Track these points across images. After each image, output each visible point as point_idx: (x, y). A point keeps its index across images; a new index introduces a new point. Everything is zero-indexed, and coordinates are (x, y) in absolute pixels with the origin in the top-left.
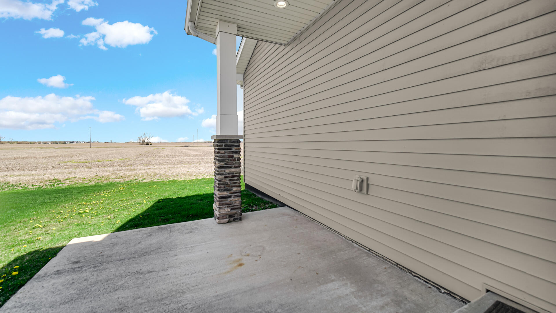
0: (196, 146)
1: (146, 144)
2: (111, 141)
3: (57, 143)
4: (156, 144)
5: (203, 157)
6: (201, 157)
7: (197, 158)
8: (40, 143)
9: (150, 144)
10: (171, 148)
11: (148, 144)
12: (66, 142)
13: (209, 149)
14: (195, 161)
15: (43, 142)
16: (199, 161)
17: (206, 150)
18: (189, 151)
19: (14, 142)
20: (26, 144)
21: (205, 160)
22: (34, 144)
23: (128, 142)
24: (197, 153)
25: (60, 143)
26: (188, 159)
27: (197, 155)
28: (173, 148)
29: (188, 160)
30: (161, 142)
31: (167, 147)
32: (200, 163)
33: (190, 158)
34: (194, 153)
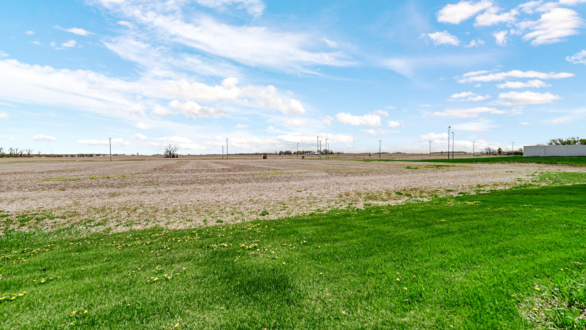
0: (226, 159)
1: (172, 157)
2: (138, 154)
3: (84, 156)
4: (182, 156)
5: (230, 173)
6: (227, 173)
7: (223, 173)
8: (67, 156)
9: (176, 156)
10: (198, 161)
11: (174, 157)
12: (93, 155)
13: (240, 162)
14: (218, 178)
15: (70, 155)
16: (223, 178)
17: (235, 163)
18: (215, 165)
19: (42, 155)
20: (54, 157)
21: (232, 177)
22: (61, 157)
23: (155, 155)
24: (224, 167)
25: (87, 155)
26: (210, 176)
27: (223, 169)
28: (200, 160)
29: (208, 178)
30: (189, 155)
31: (194, 159)
32: (223, 182)
33: (213, 173)
34: (221, 167)
